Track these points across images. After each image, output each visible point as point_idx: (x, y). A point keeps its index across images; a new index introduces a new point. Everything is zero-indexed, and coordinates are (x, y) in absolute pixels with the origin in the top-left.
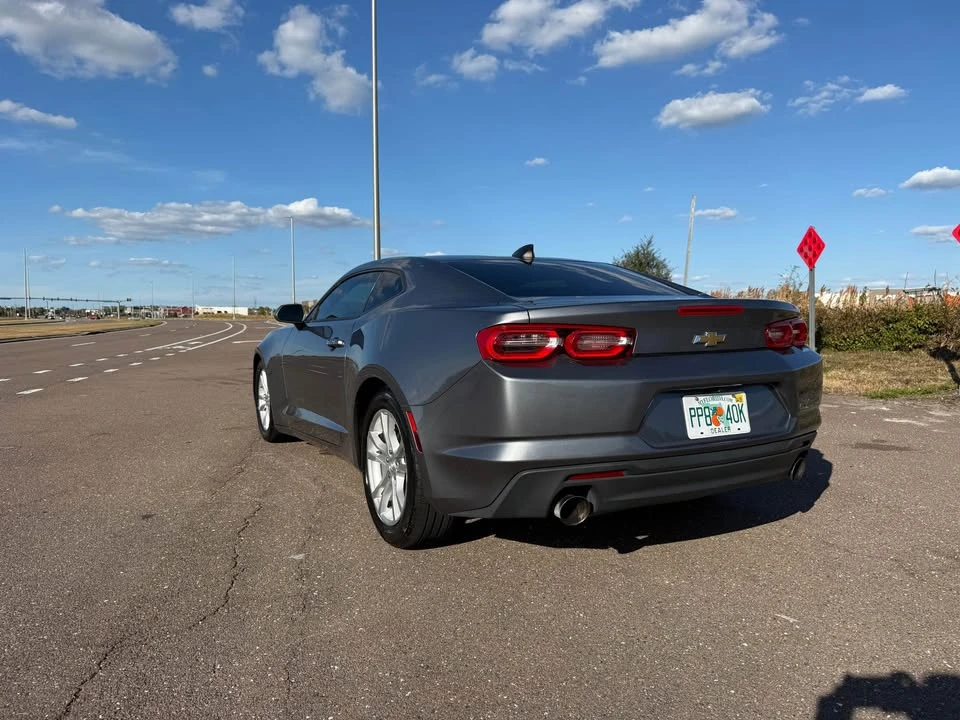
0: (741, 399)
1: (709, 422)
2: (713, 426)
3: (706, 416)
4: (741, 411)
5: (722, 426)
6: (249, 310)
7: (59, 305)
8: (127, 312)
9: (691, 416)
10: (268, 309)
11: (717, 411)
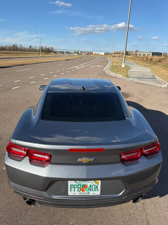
0: (98, 183)
1: (79, 190)
2: (81, 192)
3: (78, 188)
4: (97, 187)
5: (86, 192)
6: (105, 53)
7: (66, 51)
8: (79, 53)
9: (71, 188)
10: (109, 53)
11: (85, 186)
